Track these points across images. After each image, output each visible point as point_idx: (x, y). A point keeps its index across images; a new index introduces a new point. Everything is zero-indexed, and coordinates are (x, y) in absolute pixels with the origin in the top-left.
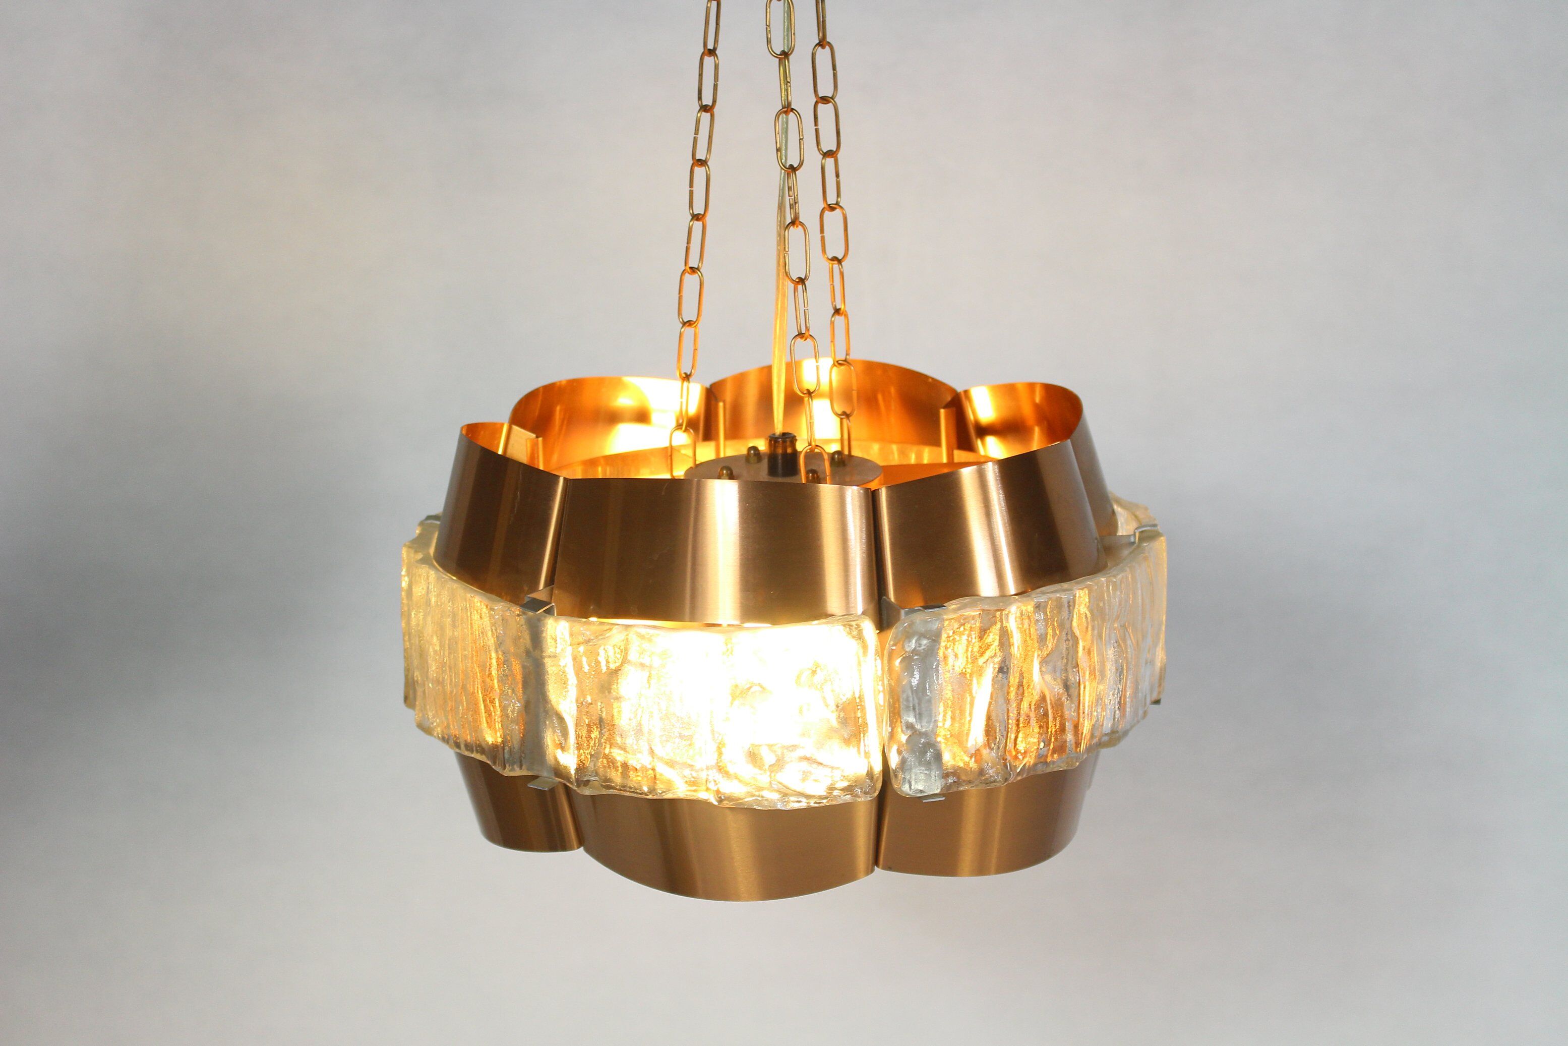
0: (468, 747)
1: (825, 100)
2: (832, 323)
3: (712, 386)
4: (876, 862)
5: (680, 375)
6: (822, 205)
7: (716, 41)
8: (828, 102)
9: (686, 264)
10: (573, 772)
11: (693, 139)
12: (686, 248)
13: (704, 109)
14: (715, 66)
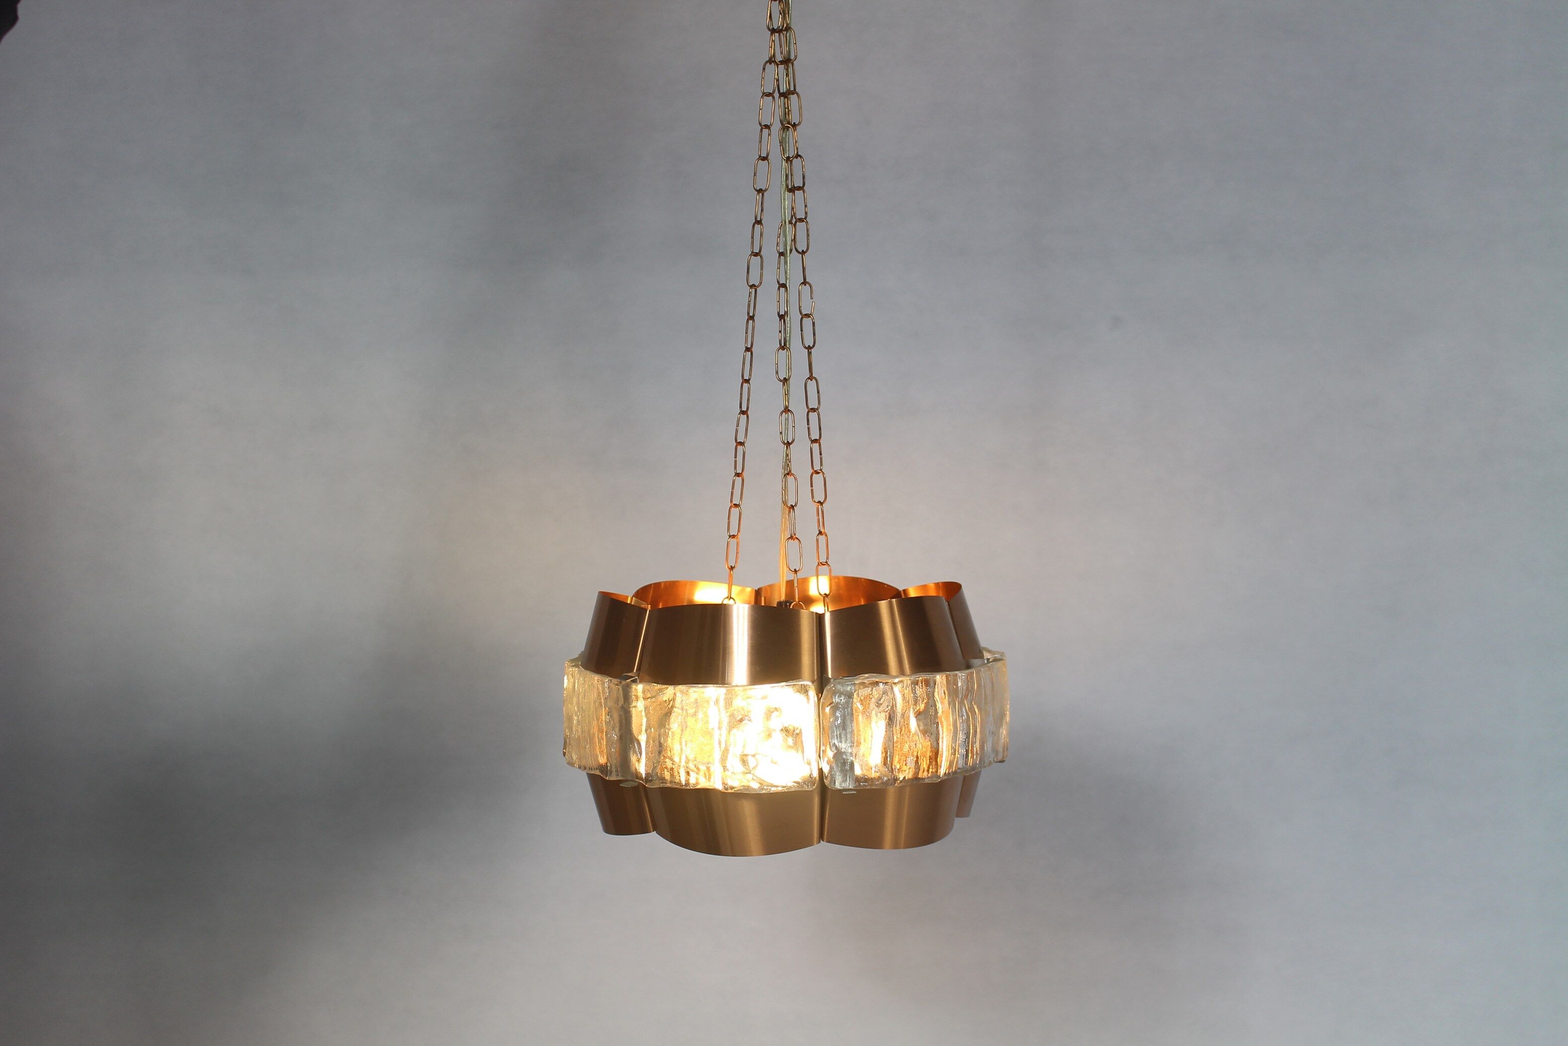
0: (591, 769)
1: (813, 410)
2: (817, 540)
3: (758, 589)
4: (821, 837)
5: (728, 567)
6: (812, 471)
7: (750, 375)
8: (815, 411)
9: (731, 501)
10: (644, 776)
11: (737, 431)
12: (732, 493)
13: (743, 412)
14: (749, 389)
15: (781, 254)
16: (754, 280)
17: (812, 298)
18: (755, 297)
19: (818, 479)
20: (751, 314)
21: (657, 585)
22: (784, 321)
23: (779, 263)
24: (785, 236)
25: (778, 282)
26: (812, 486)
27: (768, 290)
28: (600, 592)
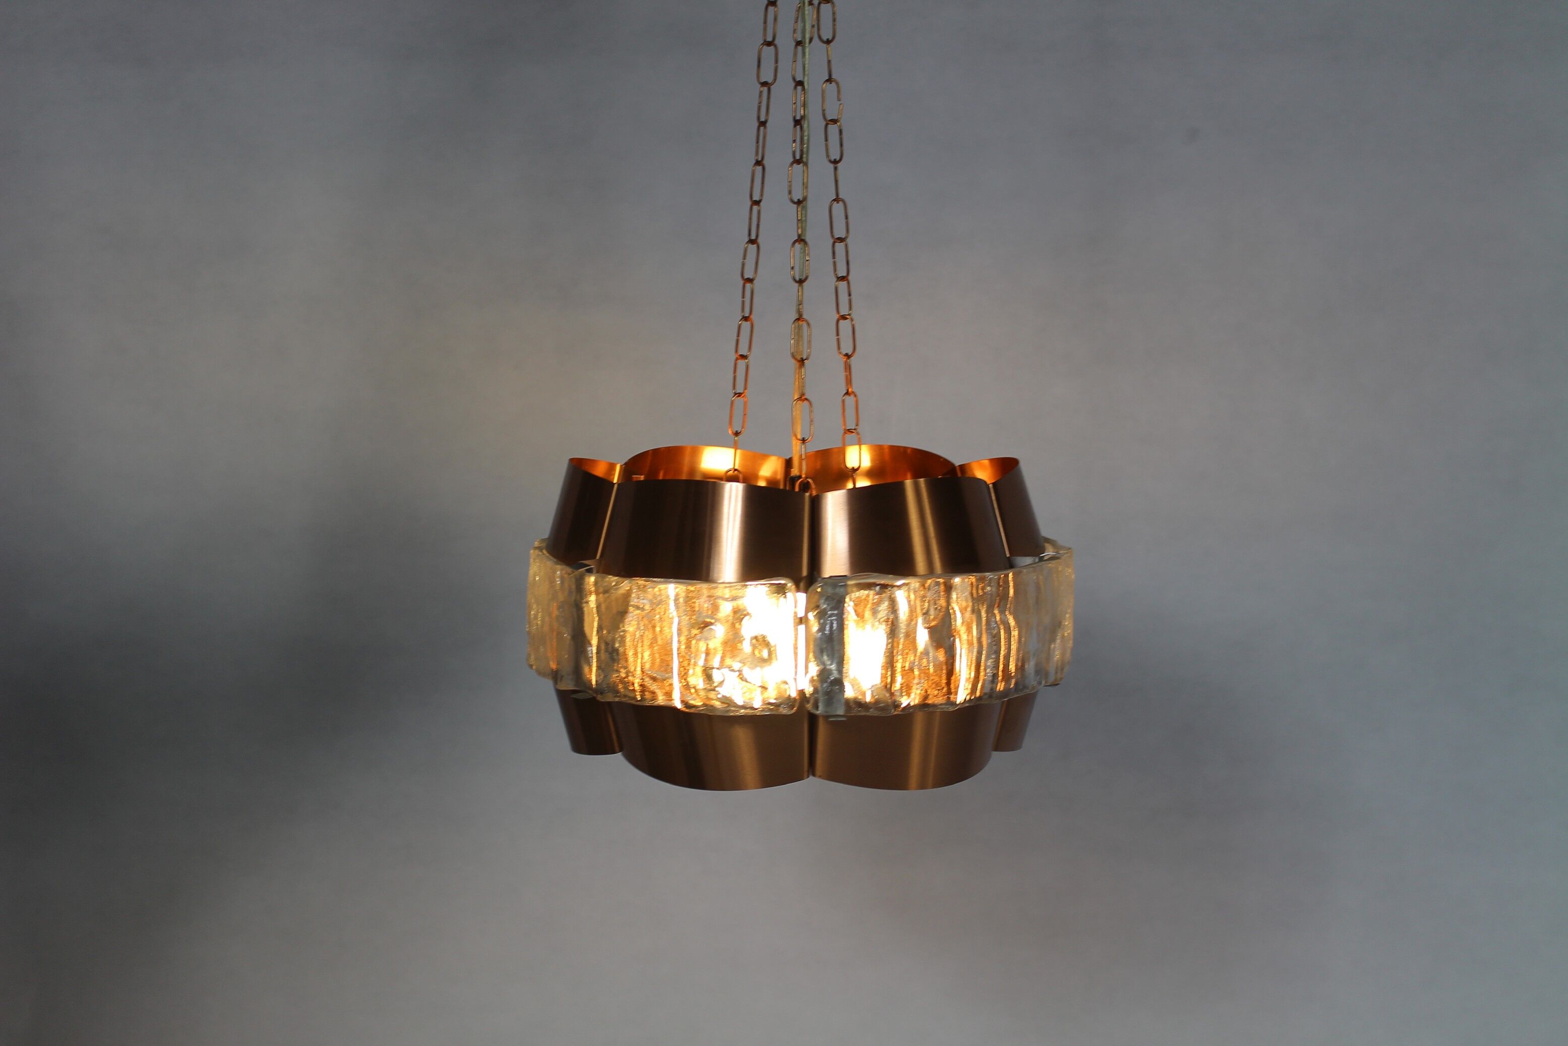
1: (841, 240)
2: (842, 402)
4: (812, 770)
6: (837, 316)
7: (762, 195)
8: (843, 241)
9: (736, 351)
11: (743, 265)
12: (737, 341)
13: (752, 242)
14: (759, 212)
15: (799, 43)
16: (767, 77)
17: (839, 100)
18: (769, 98)
19: (845, 325)
20: (763, 119)
21: (656, 452)
22: (801, 128)
23: (795, 54)
24: (804, 21)
25: (794, 79)
26: (838, 334)
27: (783, 90)
28: (572, 460)
